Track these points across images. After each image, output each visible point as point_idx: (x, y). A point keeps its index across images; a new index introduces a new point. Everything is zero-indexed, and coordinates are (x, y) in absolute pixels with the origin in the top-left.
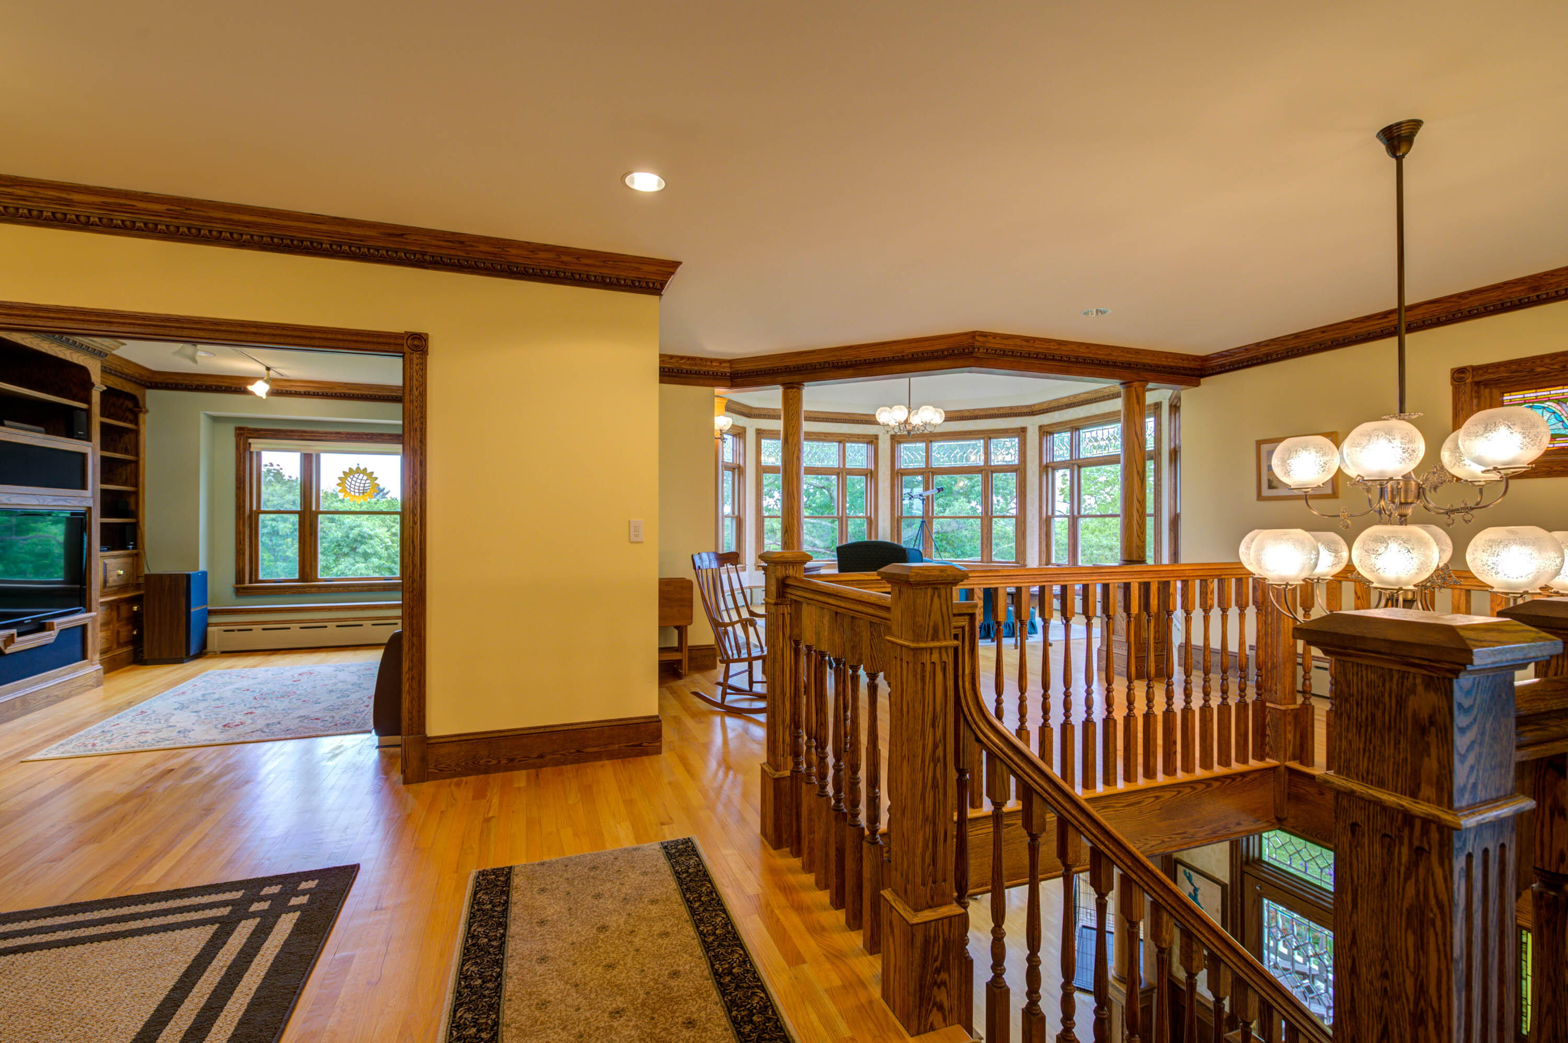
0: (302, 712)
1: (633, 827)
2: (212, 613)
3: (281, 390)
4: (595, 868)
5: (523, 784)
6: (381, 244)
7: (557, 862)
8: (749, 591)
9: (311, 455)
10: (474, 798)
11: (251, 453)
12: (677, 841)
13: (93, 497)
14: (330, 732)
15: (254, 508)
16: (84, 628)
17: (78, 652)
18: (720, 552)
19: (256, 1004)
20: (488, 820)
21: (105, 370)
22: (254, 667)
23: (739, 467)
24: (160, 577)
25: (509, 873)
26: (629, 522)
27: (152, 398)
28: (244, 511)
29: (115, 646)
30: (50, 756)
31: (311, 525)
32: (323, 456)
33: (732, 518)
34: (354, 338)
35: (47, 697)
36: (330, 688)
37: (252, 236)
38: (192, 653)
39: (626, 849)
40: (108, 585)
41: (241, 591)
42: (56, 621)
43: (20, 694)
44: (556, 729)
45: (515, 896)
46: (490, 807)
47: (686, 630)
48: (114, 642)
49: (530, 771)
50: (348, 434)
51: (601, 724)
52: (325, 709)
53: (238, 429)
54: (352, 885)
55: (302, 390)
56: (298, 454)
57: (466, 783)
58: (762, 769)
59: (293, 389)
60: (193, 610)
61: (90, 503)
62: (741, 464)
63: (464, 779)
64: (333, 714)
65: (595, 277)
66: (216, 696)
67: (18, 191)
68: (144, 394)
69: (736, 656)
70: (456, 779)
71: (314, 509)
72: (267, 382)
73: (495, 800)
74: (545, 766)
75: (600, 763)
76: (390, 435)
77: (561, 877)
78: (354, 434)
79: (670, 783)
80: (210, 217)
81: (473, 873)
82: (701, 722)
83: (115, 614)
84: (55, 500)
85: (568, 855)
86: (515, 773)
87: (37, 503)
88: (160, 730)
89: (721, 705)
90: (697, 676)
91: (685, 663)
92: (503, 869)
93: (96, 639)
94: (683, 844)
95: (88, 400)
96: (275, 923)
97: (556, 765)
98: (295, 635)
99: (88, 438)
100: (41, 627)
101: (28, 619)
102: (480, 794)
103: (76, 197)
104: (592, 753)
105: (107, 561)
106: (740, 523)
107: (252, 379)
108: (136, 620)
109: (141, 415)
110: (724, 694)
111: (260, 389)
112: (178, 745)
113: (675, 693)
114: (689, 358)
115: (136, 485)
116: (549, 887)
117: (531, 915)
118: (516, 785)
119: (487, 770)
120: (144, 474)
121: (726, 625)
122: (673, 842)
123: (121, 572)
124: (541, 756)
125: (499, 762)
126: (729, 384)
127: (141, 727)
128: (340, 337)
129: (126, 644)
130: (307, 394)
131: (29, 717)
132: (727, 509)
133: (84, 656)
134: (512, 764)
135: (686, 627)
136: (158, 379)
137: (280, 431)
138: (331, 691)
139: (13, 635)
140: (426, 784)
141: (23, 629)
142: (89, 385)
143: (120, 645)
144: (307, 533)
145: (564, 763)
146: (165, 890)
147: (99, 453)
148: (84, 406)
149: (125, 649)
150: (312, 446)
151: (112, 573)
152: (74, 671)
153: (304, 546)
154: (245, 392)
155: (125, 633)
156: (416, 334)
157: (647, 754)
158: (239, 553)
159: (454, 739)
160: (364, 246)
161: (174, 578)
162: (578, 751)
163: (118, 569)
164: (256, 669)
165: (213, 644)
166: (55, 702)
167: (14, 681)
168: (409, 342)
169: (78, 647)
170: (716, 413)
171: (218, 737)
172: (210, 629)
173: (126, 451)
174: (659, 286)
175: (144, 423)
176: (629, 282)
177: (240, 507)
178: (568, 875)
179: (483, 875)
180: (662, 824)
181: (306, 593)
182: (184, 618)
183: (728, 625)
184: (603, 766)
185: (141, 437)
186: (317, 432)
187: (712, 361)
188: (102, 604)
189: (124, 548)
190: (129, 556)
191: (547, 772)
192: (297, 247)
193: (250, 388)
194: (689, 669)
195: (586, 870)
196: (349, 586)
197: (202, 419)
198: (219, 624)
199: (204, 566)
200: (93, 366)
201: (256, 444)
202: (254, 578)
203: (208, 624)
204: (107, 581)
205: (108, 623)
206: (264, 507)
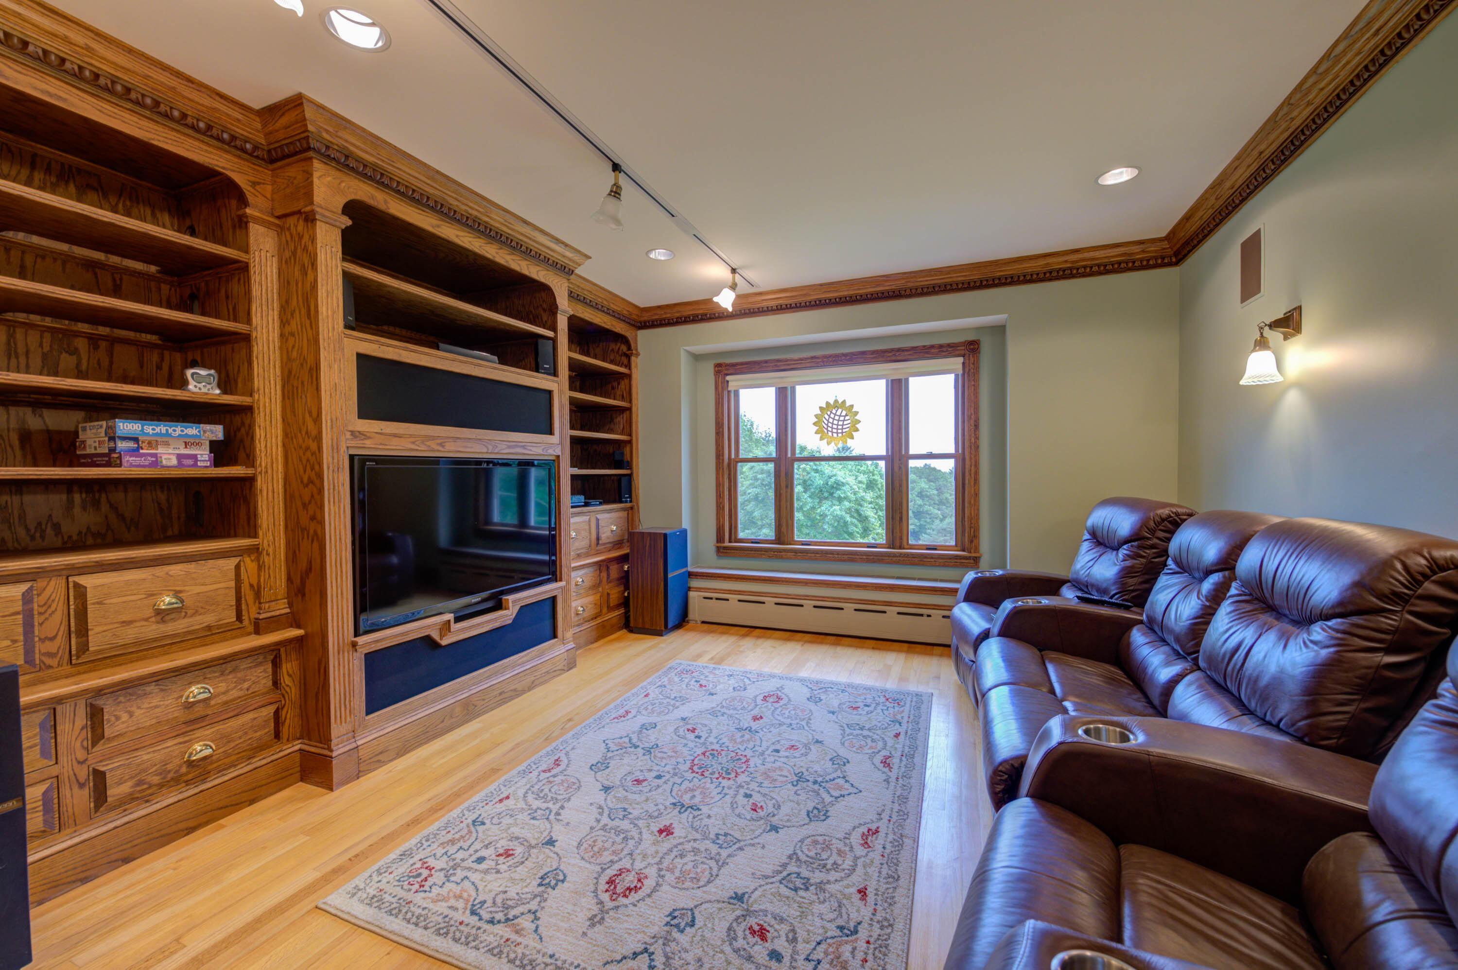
0: (741, 874)
2: (691, 575)
9: (785, 388)
11: (729, 392)
13: (561, 443)
15: (733, 456)
16: (554, 599)
17: (545, 632)
21: (576, 295)
22: (721, 661)
24: (643, 535)
27: (644, 339)
28: (723, 460)
29: (605, 610)
31: (786, 474)
35: (500, 694)
36: (798, 761)
38: (670, 625)
40: (600, 542)
41: (722, 551)
42: (511, 598)
48: (603, 606)
50: (825, 357)
52: (782, 878)
53: (718, 365)
56: (774, 389)
60: (670, 575)
61: (558, 452)
68: (636, 335)
71: (789, 455)
76: (873, 352)
78: (830, 356)
83: (604, 575)
84: (509, 447)
87: (485, 450)
88: (527, 854)
93: (574, 609)
95: (554, 328)
98: (770, 612)
99: (551, 373)
100: (499, 606)
101: (472, 598)
105: (599, 516)
108: (625, 580)
109: (633, 358)
115: (630, 435)
120: (637, 422)
123: (615, 528)
127: (520, 824)
129: (618, 606)
133: (555, 636)
136: (646, 317)
137: (755, 363)
138: (800, 779)
139: (449, 621)
141: (465, 610)
142: (553, 309)
143: (610, 609)
144: (783, 485)
147: (567, 393)
148: (550, 334)
149: (617, 613)
150: (787, 378)
151: (605, 529)
152: (539, 654)
153: (780, 502)
155: (616, 595)
158: (720, 507)
161: (653, 536)
163: (612, 524)
164: (719, 670)
165: (694, 613)
166: (512, 698)
167: (454, 679)
169: (548, 623)
172: (692, 594)
173: (623, 398)
175: (636, 366)
177: (719, 455)
181: (782, 558)
182: (662, 583)
185: (634, 383)
186: (791, 360)
188: (579, 568)
189: (620, 501)
190: (623, 510)
196: (827, 552)
197: (684, 359)
198: (699, 589)
199: (686, 524)
200: (560, 288)
201: (733, 381)
202: (733, 537)
203: (689, 589)
204: (598, 539)
205: (595, 587)
206: (742, 455)
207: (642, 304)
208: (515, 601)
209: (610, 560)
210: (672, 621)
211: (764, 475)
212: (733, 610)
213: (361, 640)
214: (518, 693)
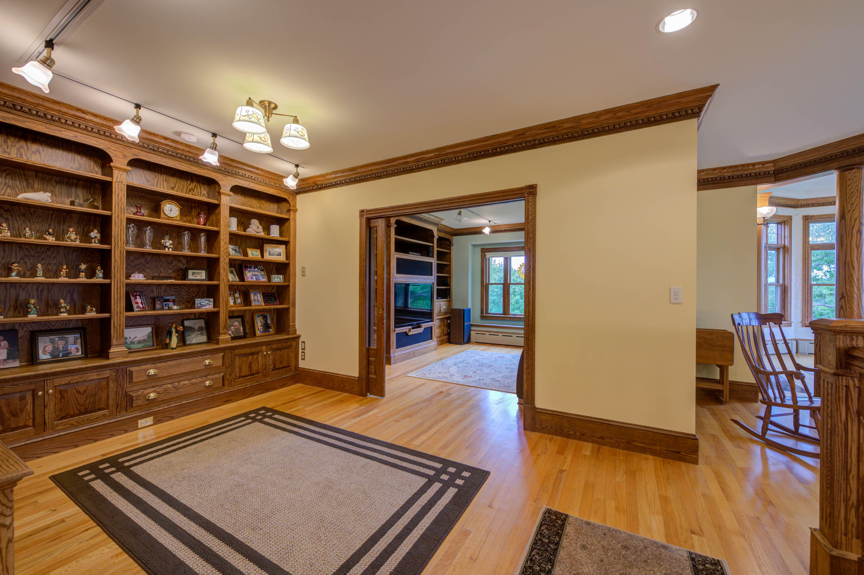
0: (493, 376)
1: (665, 523)
2: (472, 325)
3: (495, 230)
4: (626, 547)
5: (588, 453)
6: (513, 142)
7: (598, 527)
8: (794, 342)
9: (507, 258)
10: (557, 453)
11: (486, 258)
12: (706, 558)
13: (434, 279)
14: (501, 390)
15: (487, 283)
16: (431, 327)
17: (430, 337)
18: (763, 312)
19: (423, 537)
20: (561, 471)
21: (438, 230)
22: (484, 350)
23: (784, 247)
24: (456, 309)
25: (565, 519)
26: (670, 288)
27: (456, 240)
28: (484, 284)
30: (413, 376)
31: (507, 290)
32: (513, 258)
33: (777, 286)
34: (502, 194)
35: (420, 352)
36: (508, 366)
37: (462, 156)
38: (464, 342)
39: (655, 543)
41: (483, 317)
42: (423, 325)
43: (412, 350)
44: (612, 423)
45: (565, 542)
46: (565, 462)
47: (727, 370)
48: (442, 334)
49: (595, 445)
50: (522, 247)
51: (645, 429)
52: (503, 377)
53: (482, 249)
54: (483, 484)
55: (503, 229)
56: (503, 258)
57: (555, 440)
58: (812, 535)
59: (500, 229)
60: (465, 324)
61: (433, 281)
62: (786, 244)
63: (555, 437)
64: (504, 380)
65: (642, 120)
66: (467, 362)
67: (394, 163)
68: (453, 239)
69: (779, 401)
70: (550, 436)
71: (508, 282)
72: (489, 227)
73: (569, 459)
74: (605, 445)
75: (645, 456)
77: (599, 542)
79: (704, 495)
80: (448, 153)
81: (543, 510)
82: (740, 447)
83: (442, 323)
85: (608, 525)
86: (585, 443)
88: (445, 373)
89: (762, 437)
90: (738, 405)
91: (726, 393)
92: (562, 514)
93: (436, 332)
94: (712, 564)
95: (433, 243)
96: (447, 490)
97: (612, 447)
98: (500, 339)
99: (433, 257)
100: (419, 327)
101: (415, 323)
102: (561, 451)
103: (409, 160)
104: (638, 446)
105: (441, 303)
106: (785, 291)
107: (483, 227)
108: (449, 326)
109: (451, 247)
110: (765, 429)
111: (487, 231)
112: (448, 381)
113: (716, 415)
114: (730, 167)
115: (450, 274)
116: (589, 546)
117: (572, 565)
118: (583, 453)
119: (568, 436)
120: (452, 269)
121: (767, 374)
122: (700, 556)
123: (445, 307)
124: (602, 438)
125: (575, 433)
126: (773, 179)
127: (440, 370)
128: (496, 195)
129: (446, 335)
130: (505, 231)
131: (414, 359)
132: (772, 280)
133: (432, 339)
134: (583, 437)
135: (727, 367)
136: (457, 232)
137: (496, 249)
138: (507, 368)
139: (411, 328)
140: (534, 433)
141: (414, 326)
142: (433, 236)
143: (444, 335)
144: (506, 294)
145: (618, 447)
146: (418, 450)
147: (436, 262)
148: (431, 244)
149: (445, 337)
150: (508, 254)
151: (442, 308)
152: (428, 344)
153: (505, 299)
154: (483, 233)
155: (445, 331)
156: (531, 186)
157: (684, 461)
158: (482, 301)
159: (549, 412)
160: (507, 146)
161: (460, 310)
162: (628, 442)
164: (484, 352)
165: (473, 339)
166: (422, 354)
168: (528, 190)
169: (430, 334)
170: (758, 204)
171: (461, 381)
172: (472, 332)
173: (447, 261)
174: (696, 110)
175: (452, 250)
176: (670, 115)
177: (482, 282)
178: (604, 543)
179: (549, 513)
180: (693, 532)
181: (505, 320)
182: (462, 327)
183: (771, 374)
184: (646, 459)
185: (452, 255)
186: (509, 248)
187: (754, 165)
188: (437, 319)
189: (446, 298)
190: (447, 301)
191: (606, 449)
192: (479, 156)
193: (483, 231)
194: (731, 398)
195: (619, 546)
196: (521, 318)
197: (470, 247)
198: (474, 330)
199: (470, 306)
200: (434, 229)
201: (488, 255)
202: (487, 312)
203: (471, 330)
204: (440, 311)
205: (440, 327)
206: (491, 282)
207: (455, 228)
208: (425, 325)
209: (444, 318)
210: (465, 340)
211: (499, 289)
212: (487, 338)
213: (396, 329)
214: (424, 353)
